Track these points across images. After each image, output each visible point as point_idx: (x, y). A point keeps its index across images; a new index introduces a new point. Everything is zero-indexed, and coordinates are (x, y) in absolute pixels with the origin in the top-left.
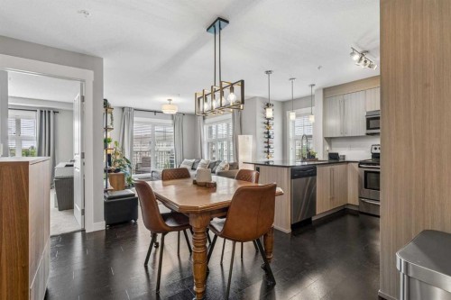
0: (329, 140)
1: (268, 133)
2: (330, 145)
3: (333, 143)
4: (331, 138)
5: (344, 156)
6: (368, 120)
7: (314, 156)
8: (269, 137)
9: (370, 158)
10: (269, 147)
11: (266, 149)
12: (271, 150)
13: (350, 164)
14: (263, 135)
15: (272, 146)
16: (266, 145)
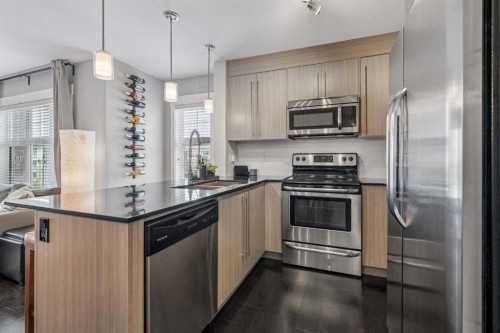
0: (235, 145)
1: (133, 130)
2: (236, 153)
3: (241, 151)
4: (237, 142)
5: (256, 171)
6: (292, 115)
7: (211, 173)
8: (135, 138)
9: (291, 174)
10: (134, 156)
11: (130, 160)
12: (138, 163)
13: (268, 184)
14: (123, 134)
15: (141, 154)
16: (130, 152)
